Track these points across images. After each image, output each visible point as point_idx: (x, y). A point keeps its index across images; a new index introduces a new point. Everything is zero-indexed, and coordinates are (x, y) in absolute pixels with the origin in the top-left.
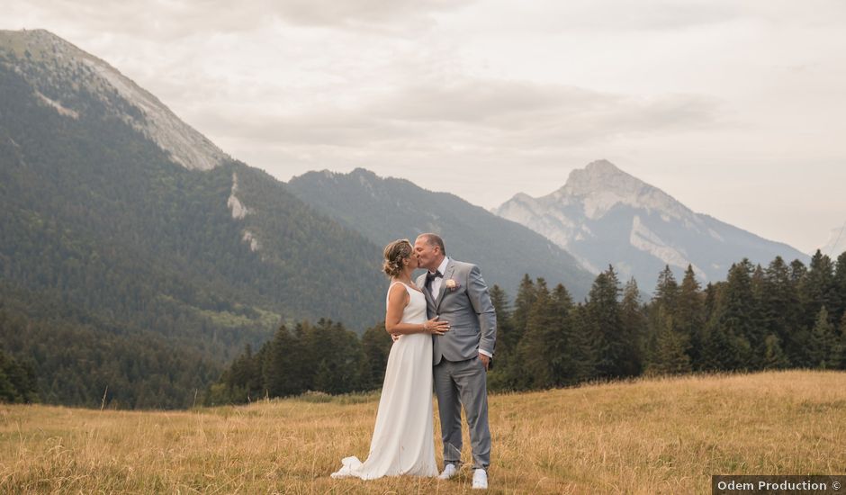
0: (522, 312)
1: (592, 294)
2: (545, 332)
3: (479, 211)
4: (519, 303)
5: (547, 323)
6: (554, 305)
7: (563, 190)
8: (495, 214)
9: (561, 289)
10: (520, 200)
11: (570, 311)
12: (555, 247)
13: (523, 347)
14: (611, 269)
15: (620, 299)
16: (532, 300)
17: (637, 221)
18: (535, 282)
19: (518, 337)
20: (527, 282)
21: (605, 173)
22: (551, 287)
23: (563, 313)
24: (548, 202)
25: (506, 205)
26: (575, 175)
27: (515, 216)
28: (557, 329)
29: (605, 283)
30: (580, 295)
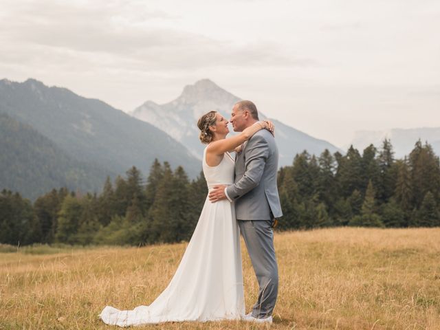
0: (153, 186)
2: (169, 200)
3: (120, 113)
4: (150, 179)
5: (170, 194)
6: (176, 181)
7: (179, 100)
8: (131, 115)
9: (180, 170)
10: (148, 106)
11: (186, 186)
12: (173, 140)
13: (153, 211)
16: (160, 177)
18: (162, 165)
19: (149, 204)
20: (157, 164)
21: (208, 88)
22: (174, 168)
23: (182, 187)
24: (168, 108)
25: (139, 109)
26: (188, 89)
27: (145, 117)
28: (177, 198)
30: (194, 174)
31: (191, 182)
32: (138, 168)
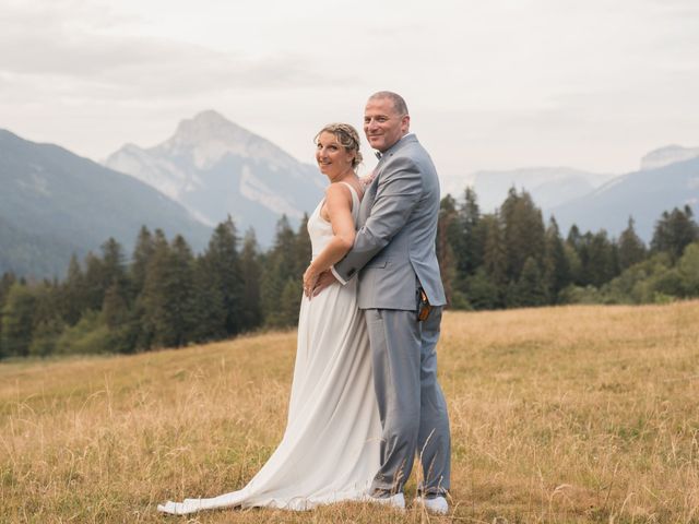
0: (140, 264)
1: (212, 244)
2: (165, 285)
3: (86, 162)
4: (136, 255)
5: (167, 275)
6: (174, 256)
7: (172, 141)
8: (104, 164)
9: (180, 241)
10: (128, 151)
11: (189, 263)
12: (167, 198)
13: (142, 301)
14: (230, 218)
15: (239, 248)
16: (151, 252)
17: (246, 170)
18: (153, 233)
19: (136, 292)
20: (145, 234)
21: (214, 123)
22: (170, 238)
23: (183, 265)
24: (158, 152)
25: (114, 156)
26: (185, 126)
27: (124, 167)
28: (177, 281)
29: (224, 233)
30: (199, 246)
31: (196, 256)
32: (117, 241)
